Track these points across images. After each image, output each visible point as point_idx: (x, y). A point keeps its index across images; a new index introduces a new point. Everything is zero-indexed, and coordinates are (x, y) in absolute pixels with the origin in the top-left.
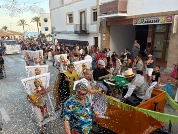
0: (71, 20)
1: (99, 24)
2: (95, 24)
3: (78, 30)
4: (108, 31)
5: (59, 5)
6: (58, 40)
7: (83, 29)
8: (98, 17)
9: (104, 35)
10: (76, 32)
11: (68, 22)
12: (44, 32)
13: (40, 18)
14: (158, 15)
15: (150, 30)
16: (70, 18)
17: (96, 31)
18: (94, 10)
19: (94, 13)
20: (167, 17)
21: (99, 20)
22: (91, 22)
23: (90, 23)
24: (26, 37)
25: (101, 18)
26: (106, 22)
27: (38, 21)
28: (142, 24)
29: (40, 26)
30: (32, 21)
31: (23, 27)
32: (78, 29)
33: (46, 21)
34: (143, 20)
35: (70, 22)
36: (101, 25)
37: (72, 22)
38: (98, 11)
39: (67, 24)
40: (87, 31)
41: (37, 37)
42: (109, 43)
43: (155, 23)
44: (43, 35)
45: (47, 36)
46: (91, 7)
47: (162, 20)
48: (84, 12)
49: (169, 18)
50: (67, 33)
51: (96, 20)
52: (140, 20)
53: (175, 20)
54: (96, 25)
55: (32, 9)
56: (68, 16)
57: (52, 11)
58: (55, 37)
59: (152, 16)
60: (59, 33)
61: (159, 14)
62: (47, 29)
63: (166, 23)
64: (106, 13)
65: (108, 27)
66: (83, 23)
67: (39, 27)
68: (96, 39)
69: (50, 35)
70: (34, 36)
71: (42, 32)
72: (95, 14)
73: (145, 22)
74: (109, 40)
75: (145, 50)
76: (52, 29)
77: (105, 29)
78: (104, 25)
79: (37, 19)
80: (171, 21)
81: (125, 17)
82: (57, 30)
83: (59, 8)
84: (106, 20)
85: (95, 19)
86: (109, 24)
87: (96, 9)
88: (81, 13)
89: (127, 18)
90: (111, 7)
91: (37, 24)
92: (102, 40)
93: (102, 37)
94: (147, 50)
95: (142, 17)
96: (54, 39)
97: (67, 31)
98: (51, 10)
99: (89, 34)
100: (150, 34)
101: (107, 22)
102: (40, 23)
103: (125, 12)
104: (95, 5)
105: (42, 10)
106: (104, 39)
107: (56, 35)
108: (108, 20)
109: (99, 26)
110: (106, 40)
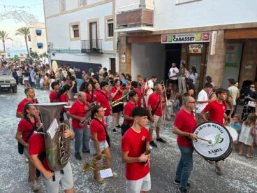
0: (76, 34)
1: (117, 40)
2: (110, 40)
4: (128, 51)
5: (59, 12)
6: (56, 61)
7: (94, 47)
8: (115, 31)
9: (124, 56)
10: (84, 51)
11: (73, 36)
12: (35, 49)
13: (30, 30)
14: (192, 31)
15: (183, 50)
16: (75, 31)
17: (112, 49)
18: (109, 20)
19: (109, 25)
20: (204, 34)
21: (116, 36)
22: (105, 37)
24: (7, 57)
25: (119, 32)
26: (125, 38)
27: (26, 34)
28: (173, 42)
29: (30, 40)
30: (17, 34)
31: (4, 41)
32: (87, 47)
33: (39, 33)
34: (174, 36)
35: (75, 36)
36: (119, 41)
37: (78, 36)
38: (115, 22)
39: (71, 39)
40: (99, 50)
41: (25, 56)
42: (130, 67)
43: (190, 42)
44: (35, 55)
45: (41, 56)
46: (105, 17)
47: (197, 38)
48: (96, 23)
49: (206, 35)
50: (70, 52)
51: (112, 35)
52: (170, 37)
53: (213, 37)
54: (112, 42)
55: (16, 15)
56: (71, 29)
57: (48, 20)
58: (53, 58)
59: (185, 31)
60: (59, 51)
61: (194, 30)
62: (40, 46)
63: (202, 41)
64: (126, 26)
65: (129, 45)
66: (94, 38)
67: (28, 42)
68: (113, 61)
69: (45, 55)
70: (19, 56)
71: (33, 50)
72: (111, 27)
73: (177, 40)
74: (130, 63)
76: (49, 46)
77: (124, 47)
78: (123, 41)
79: (25, 31)
80: (208, 39)
81: (151, 32)
82: (56, 47)
83: (58, 15)
84: (125, 35)
85: (111, 33)
86: (129, 41)
87: (112, 20)
88: (91, 24)
89: (153, 34)
90: (132, 18)
91: (26, 38)
92: (120, 63)
93: (120, 58)
95: (173, 33)
96: (52, 61)
97: (71, 49)
98: (46, 18)
99: (102, 53)
100: (183, 55)
101: (127, 38)
102: (29, 37)
103: (151, 25)
104: (111, 14)
105: (32, 17)
106: (124, 61)
107: (54, 55)
108: (128, 35)
109: (116, 43)
110: (127, 63)
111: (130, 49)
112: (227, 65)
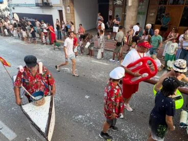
4: (72, 4)
6: (17, 14)
7: (45, 1)
9: (68, 8)
15: (110, 3)
17: (59, 3)
32: (40, 2)
40: (49, 4)
42: (74, 16)
45: (4, 10)
62: (1, 2)
68: (60, 12)
74: (74, 13)
75: (107, 23)
76: (8, 1)
77: (68, 1)
82: (14, 2)
92: (66, 13)
93: (66, 10)
94: (109, 23)
96: (13, 14)
97: (27, 3)
99: (52, 6)
106: (69, 12)
107: (14, 9)
110: (71, 13)
111: (73, 3)
112: (139, 13)
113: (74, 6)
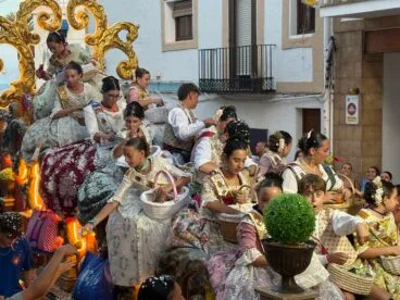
0: (183, 28)
1: (326, 45)
2: (303, 43)
3: (217, 75)
4: (371, 82)
7: (245, 70)
8: (322, 13)
9: (354, 100)
10: (207, 87)
11: (171, 38)
16: (178, 20)
17: (308, 77)
21: (324, 29)
22: (286, 34)
23: (279, 43)
25: (336, 18)
26: (359, 37)
32: (220, 72)
35: (179, 37)
36: (334, 49)
37: (189, 36)
39: (166, 49)
40: (260, 81)
42: (379, 139)
51: (311, 28)
54: (309, 52)
56: (168, 12)
65: (373, 61)
66: (245, 39)
68: (310, 118)
74: (378, 126)
77: (356, 69)
78: (353, 49)
84: (360, 27)
85: (305, 22)
92: (339, 124)
93: (338, 107)
97: (163, 80)
99: (272, 92)
101: (366, 34)
106: (354, 119)
108: (372, 27)
109: (326, 55)
110: (362, 124)
111: (378, 77)
113: (380, 93)
